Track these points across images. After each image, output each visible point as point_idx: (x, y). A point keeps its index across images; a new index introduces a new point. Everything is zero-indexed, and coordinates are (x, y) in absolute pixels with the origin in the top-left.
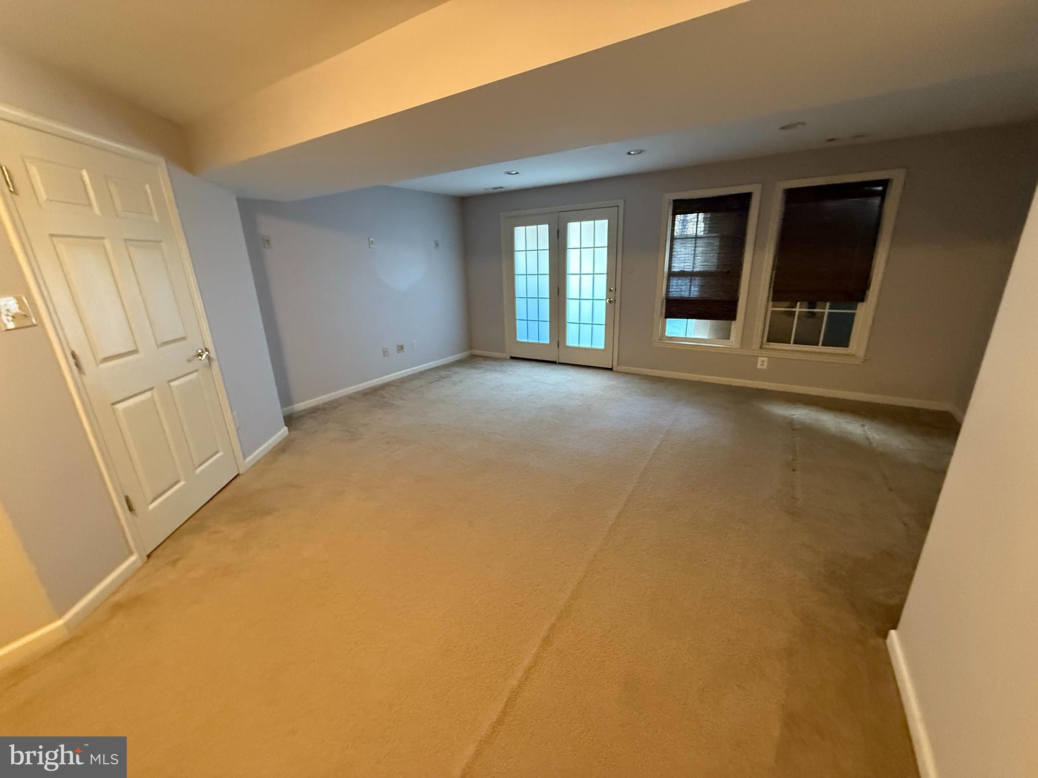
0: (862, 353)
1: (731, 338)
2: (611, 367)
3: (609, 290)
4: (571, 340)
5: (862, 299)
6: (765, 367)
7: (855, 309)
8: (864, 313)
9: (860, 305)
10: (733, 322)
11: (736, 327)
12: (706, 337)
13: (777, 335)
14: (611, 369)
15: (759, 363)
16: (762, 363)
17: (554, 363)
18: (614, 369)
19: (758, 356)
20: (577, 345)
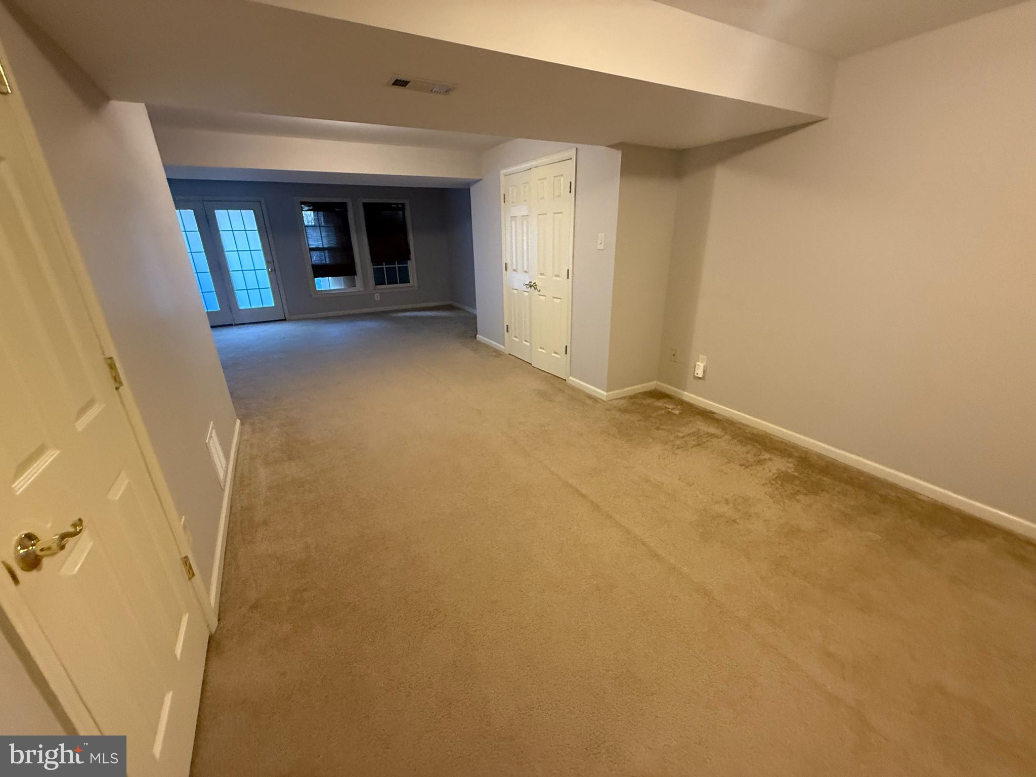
0: (416, 285)
1: (357, 285)
2: (284, 318)
3: (268, 262)
4: (243, 304)
5: (409, 259)
6: (379, 299)
7: (407, 263)
8: (411, 265)
9: (409, 262)
10: (356, 277)
11: (358, 279)
12: (343, 287)
13: (379, 281)
14: (285, 320)
15: (376, 297)
16: (377, 297)
17: (231, 325)
18: (287, 319)
19: (375, 293)
20: (262, 306)
